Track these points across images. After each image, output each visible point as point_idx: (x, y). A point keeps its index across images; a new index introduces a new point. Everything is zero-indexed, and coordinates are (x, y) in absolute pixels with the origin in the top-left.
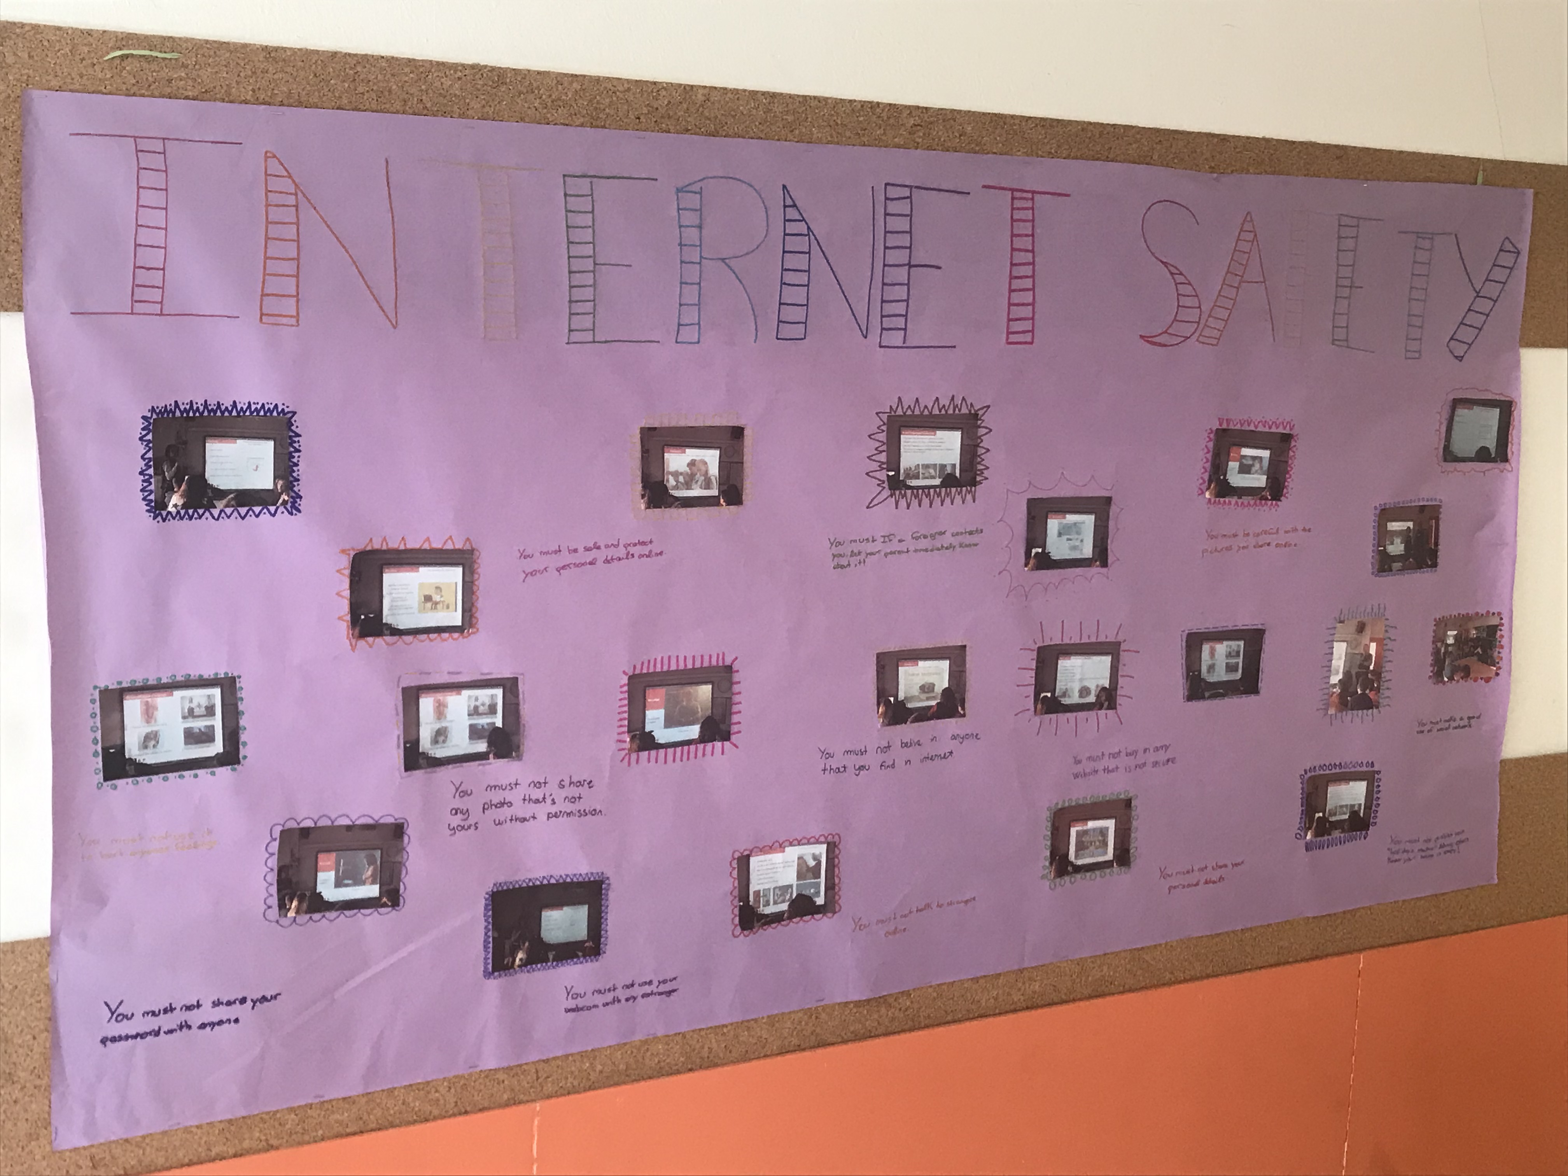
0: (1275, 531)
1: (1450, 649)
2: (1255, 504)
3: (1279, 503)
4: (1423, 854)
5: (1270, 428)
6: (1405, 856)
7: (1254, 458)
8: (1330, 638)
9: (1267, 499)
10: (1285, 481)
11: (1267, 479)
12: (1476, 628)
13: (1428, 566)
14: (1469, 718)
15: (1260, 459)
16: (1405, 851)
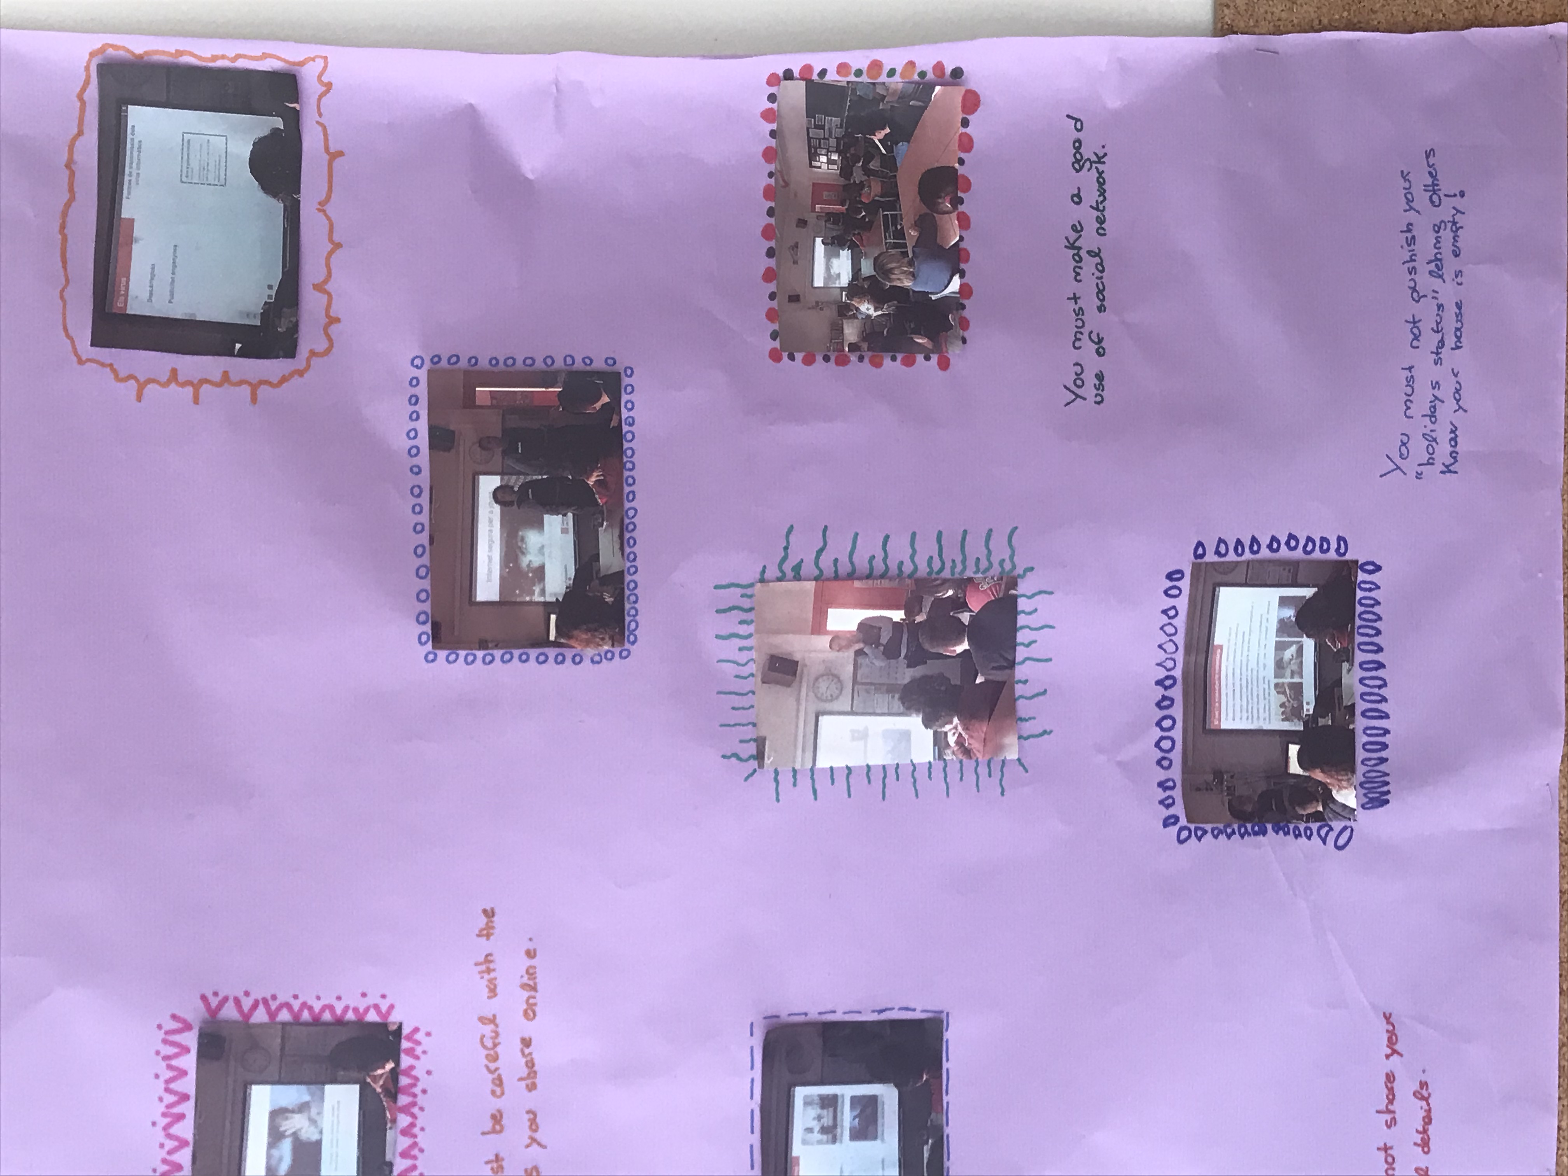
0: (488, 1029)
1: (867, 268)
2: (406, 1110)
3: (406, 1031)
4: (1450, 341)
5: (185, 1097)
6: (1446, 411)
7: (275, 1136)
8: (804, 782)
9: (395, 1074)
10: (339, 1022)
11: (334, 1081)
12: (813, 155)
13: (614, 407)
14: (1078, 164)
15: (277, 1114)
16: (1432, 415)
